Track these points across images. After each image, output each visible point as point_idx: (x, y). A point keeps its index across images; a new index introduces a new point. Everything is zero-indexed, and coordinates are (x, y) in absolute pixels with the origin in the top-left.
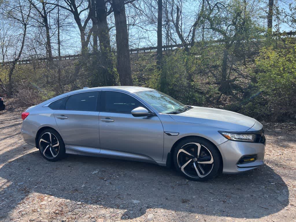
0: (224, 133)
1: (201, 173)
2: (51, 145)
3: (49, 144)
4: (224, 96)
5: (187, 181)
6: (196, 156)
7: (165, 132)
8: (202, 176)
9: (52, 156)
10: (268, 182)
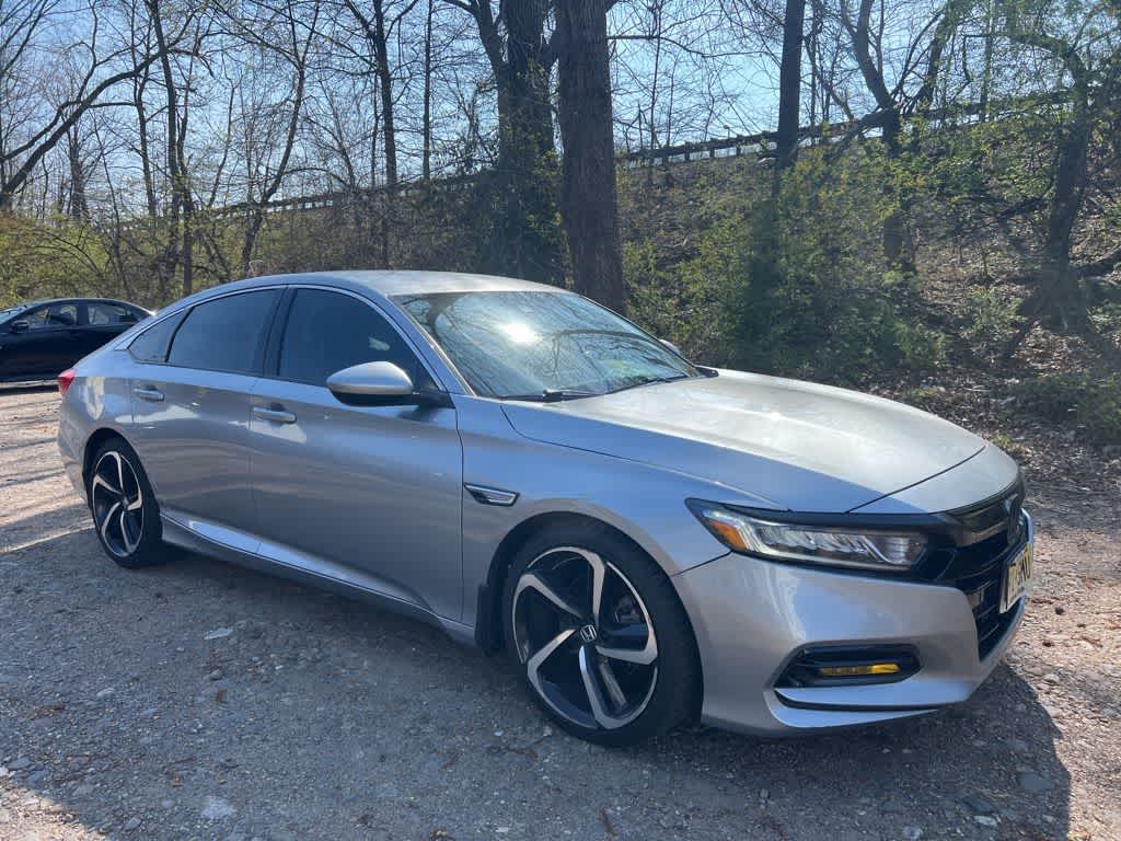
0: (717, 515)
1: (610, 706)
2: (126, 501)
3: (120, 499)
4: (1044, 336)
5: (548, 731)
6: (589, 618)
7: (464, 484)
8: (610, 723)
9: (125, 549)
10: (967, 803)
